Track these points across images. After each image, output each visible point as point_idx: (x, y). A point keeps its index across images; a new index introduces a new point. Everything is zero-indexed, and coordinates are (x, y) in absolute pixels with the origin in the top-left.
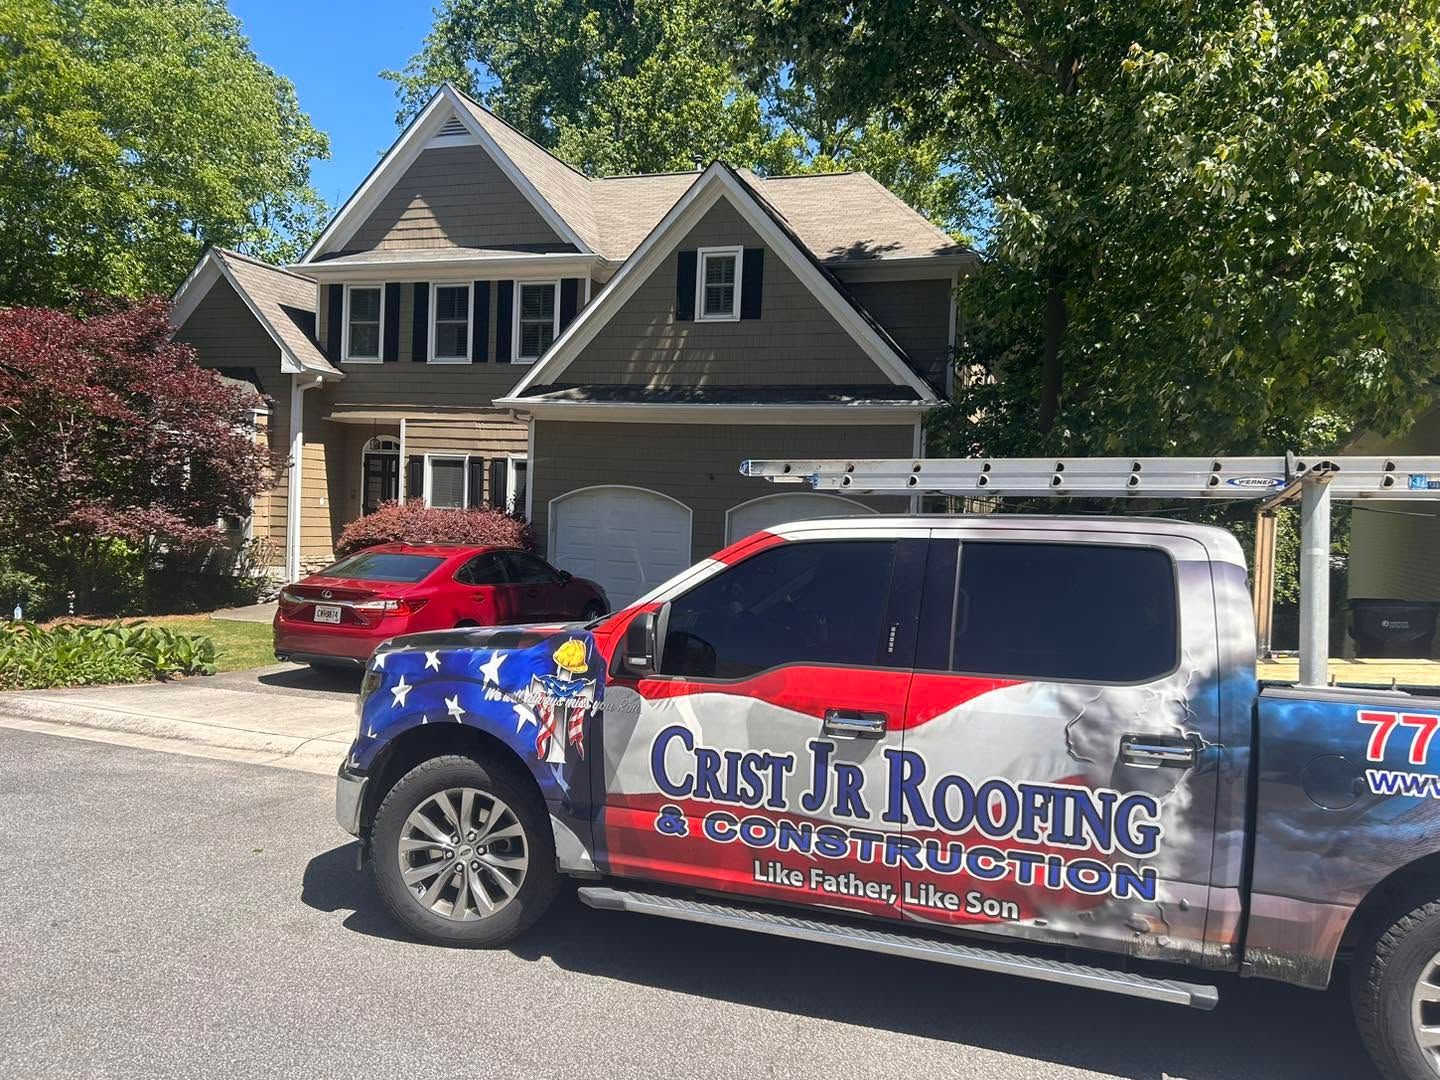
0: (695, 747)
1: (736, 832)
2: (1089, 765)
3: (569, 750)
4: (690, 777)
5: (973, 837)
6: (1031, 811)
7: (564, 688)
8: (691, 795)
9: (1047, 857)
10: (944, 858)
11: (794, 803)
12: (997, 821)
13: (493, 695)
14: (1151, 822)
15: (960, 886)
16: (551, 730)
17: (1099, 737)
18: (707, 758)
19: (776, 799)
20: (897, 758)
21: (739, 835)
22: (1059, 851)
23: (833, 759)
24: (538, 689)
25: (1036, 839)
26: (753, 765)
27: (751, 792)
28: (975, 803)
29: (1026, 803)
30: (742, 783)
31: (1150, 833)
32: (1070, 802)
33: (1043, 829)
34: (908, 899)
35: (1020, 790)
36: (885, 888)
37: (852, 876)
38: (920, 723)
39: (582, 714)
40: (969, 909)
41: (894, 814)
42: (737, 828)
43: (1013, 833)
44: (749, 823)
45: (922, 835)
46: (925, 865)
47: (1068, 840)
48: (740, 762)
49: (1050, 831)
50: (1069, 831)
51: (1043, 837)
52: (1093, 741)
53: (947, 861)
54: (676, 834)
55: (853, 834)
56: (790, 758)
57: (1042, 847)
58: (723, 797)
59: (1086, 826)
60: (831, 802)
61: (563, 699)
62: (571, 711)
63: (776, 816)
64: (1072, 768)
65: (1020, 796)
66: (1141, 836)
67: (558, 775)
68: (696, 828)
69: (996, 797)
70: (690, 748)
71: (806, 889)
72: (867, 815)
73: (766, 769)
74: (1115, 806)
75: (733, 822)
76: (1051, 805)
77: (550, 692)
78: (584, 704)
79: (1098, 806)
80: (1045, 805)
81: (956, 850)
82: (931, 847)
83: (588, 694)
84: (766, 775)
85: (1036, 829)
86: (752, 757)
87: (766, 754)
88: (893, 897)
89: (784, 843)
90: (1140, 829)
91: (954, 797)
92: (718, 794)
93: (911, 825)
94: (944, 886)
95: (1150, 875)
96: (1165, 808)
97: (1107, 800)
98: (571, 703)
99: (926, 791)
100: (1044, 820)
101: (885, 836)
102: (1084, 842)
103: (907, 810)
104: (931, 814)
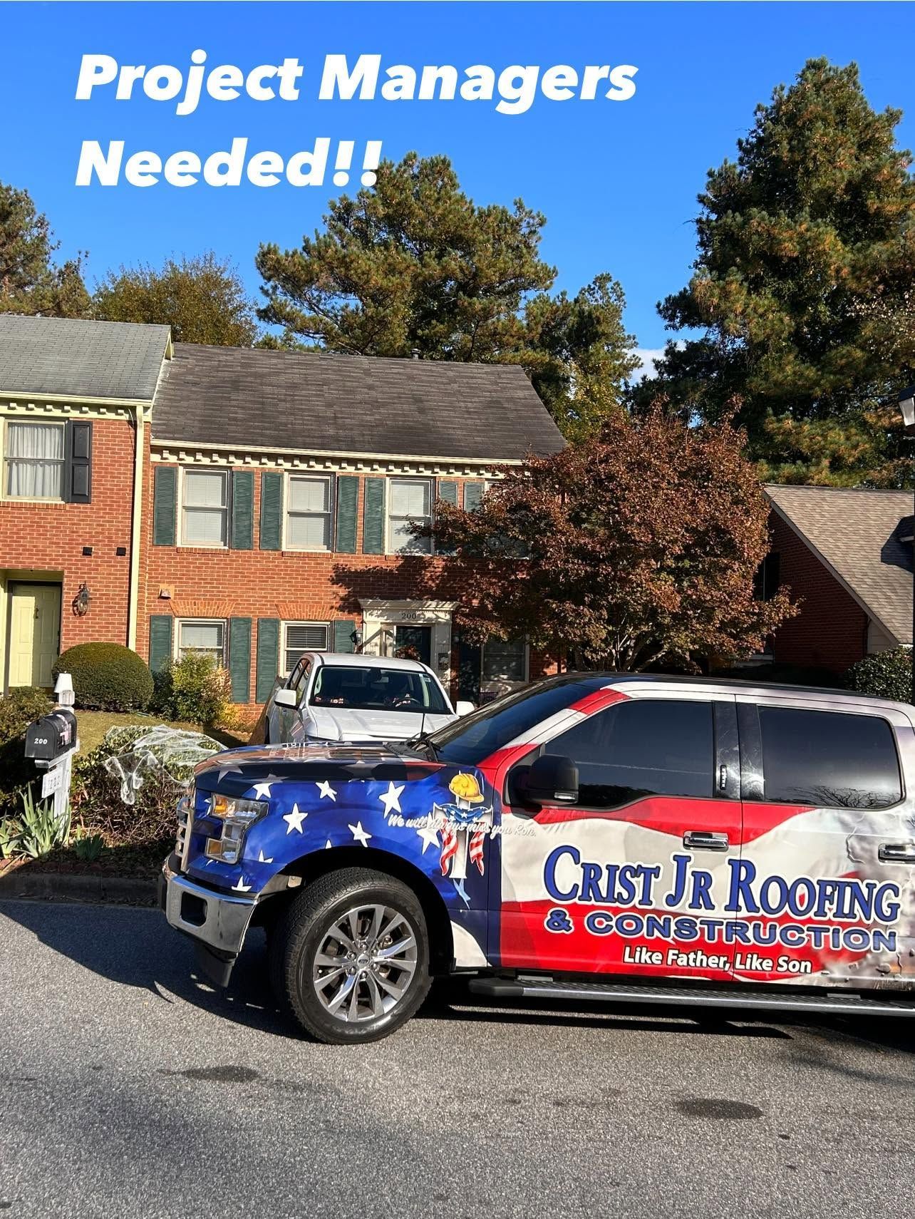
0: (582, 861)
1: (612, 927)
2: (861, 865)
3: (471, 867)
4: (576, 886)
5: (786, 918)
6: (824, 897)
7: (464, 815)
8: (576, 900)
9: (831, 929)
10: (765, 934)
11: (658, 901)
12: (802, 905)
13: (396, 821)
14: (895, 900)
15: (773, 953)
16: (453, 851)
17: (866, 846)
18: (591, 872)
19: (646, 899)
20: (736, 865)
21: (614, 929)
22: (840, 924)
23: (691, 867)
24: (440, 816)
25: (825, 916)
26: (628, 875)
27: (625, 895)
28: (788, 894)
29: (822, 892)
30: (619, 888)
31: (894, 907)
32: (848, 890)
33: (831, 909)
34: (738, 966)
35: (818, 883)
36: (723, 959)
37: (700, 953)
38: (753, 839)
39: (482, 837)
40: (779, 969)
41: (733, 906)
42: (613, 923)
43: (811, 914)
44: (623, 918)
45: (750, 919)
46: (753, 941)
47: (846, 916)
48: (618, 873)
49: (834, 911)
50: (846, 910)
51: (830, 915)
52: (863, 849)
53: (767, 937)
54: (563, 931)
55: (702, 923)
56: (658, 868)
57: (830, 922)
58: (604, 900)
59: (857, 905)
60: (687, 900)
61: (464, 824)
62: (472, 834)
63: (643, 912)
64: (851, 867)
65: (817, 887)
66: (889, 910)
67: (460, 889)
68: (579, 924)
69: (802, 890)
70: (577, 861)
71: (665, 966)
72: (713, 907)
73: (638, 877)
74: (875, 891)
75: (609, 918)
76: (836, 893)
77: (452, 818)
78: (484, 829)
79: (865, 891)
80: (833, 893)
81: (773, 928)
82: (756, 927)
83: (487, 820)
84: (638, 882)
85: (826, 910)
86: (628, 868)
87: (639, 866)
88: (728, 965)
89: (650, 933)
90: (890, 905)
91: (774, 889)
92: (598, 897)
93: (744, 913)
94: (764, 954)
95: (893, 935)
96: (904, 891)
97: (871, 887)
98: (472, 828)
99: (756, 888)
100: (831, 903)
101: (725, 922)
102: (855, 917)
103: (741, 902)
104: (758, 904)
